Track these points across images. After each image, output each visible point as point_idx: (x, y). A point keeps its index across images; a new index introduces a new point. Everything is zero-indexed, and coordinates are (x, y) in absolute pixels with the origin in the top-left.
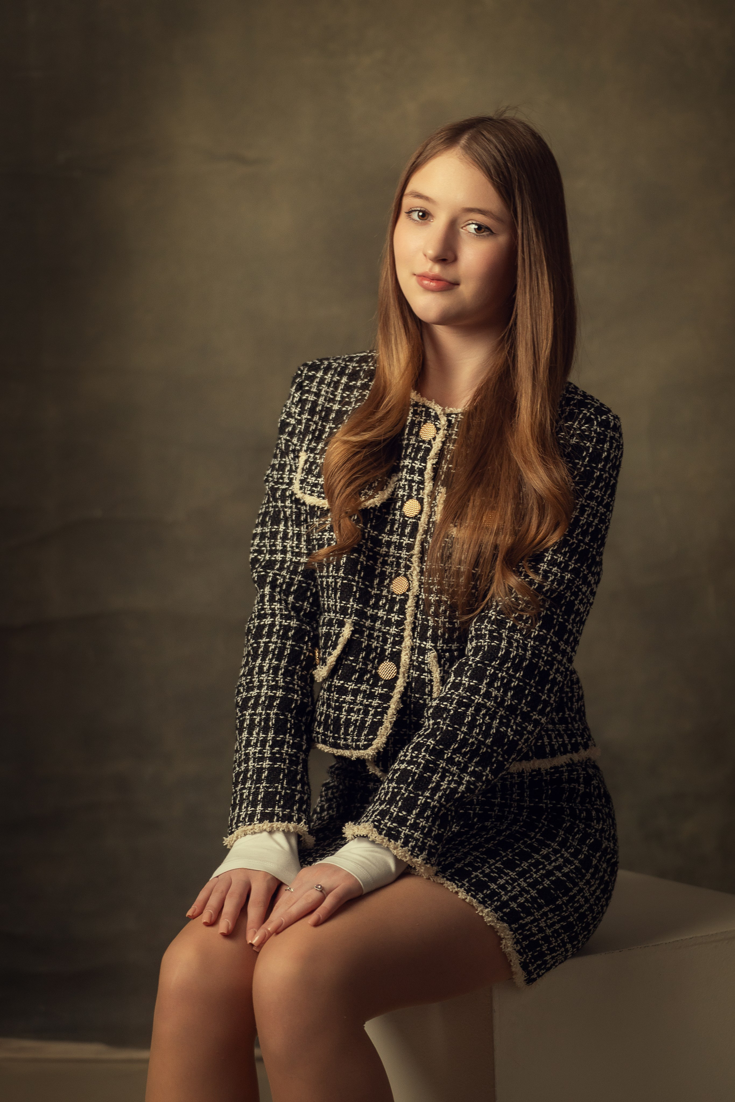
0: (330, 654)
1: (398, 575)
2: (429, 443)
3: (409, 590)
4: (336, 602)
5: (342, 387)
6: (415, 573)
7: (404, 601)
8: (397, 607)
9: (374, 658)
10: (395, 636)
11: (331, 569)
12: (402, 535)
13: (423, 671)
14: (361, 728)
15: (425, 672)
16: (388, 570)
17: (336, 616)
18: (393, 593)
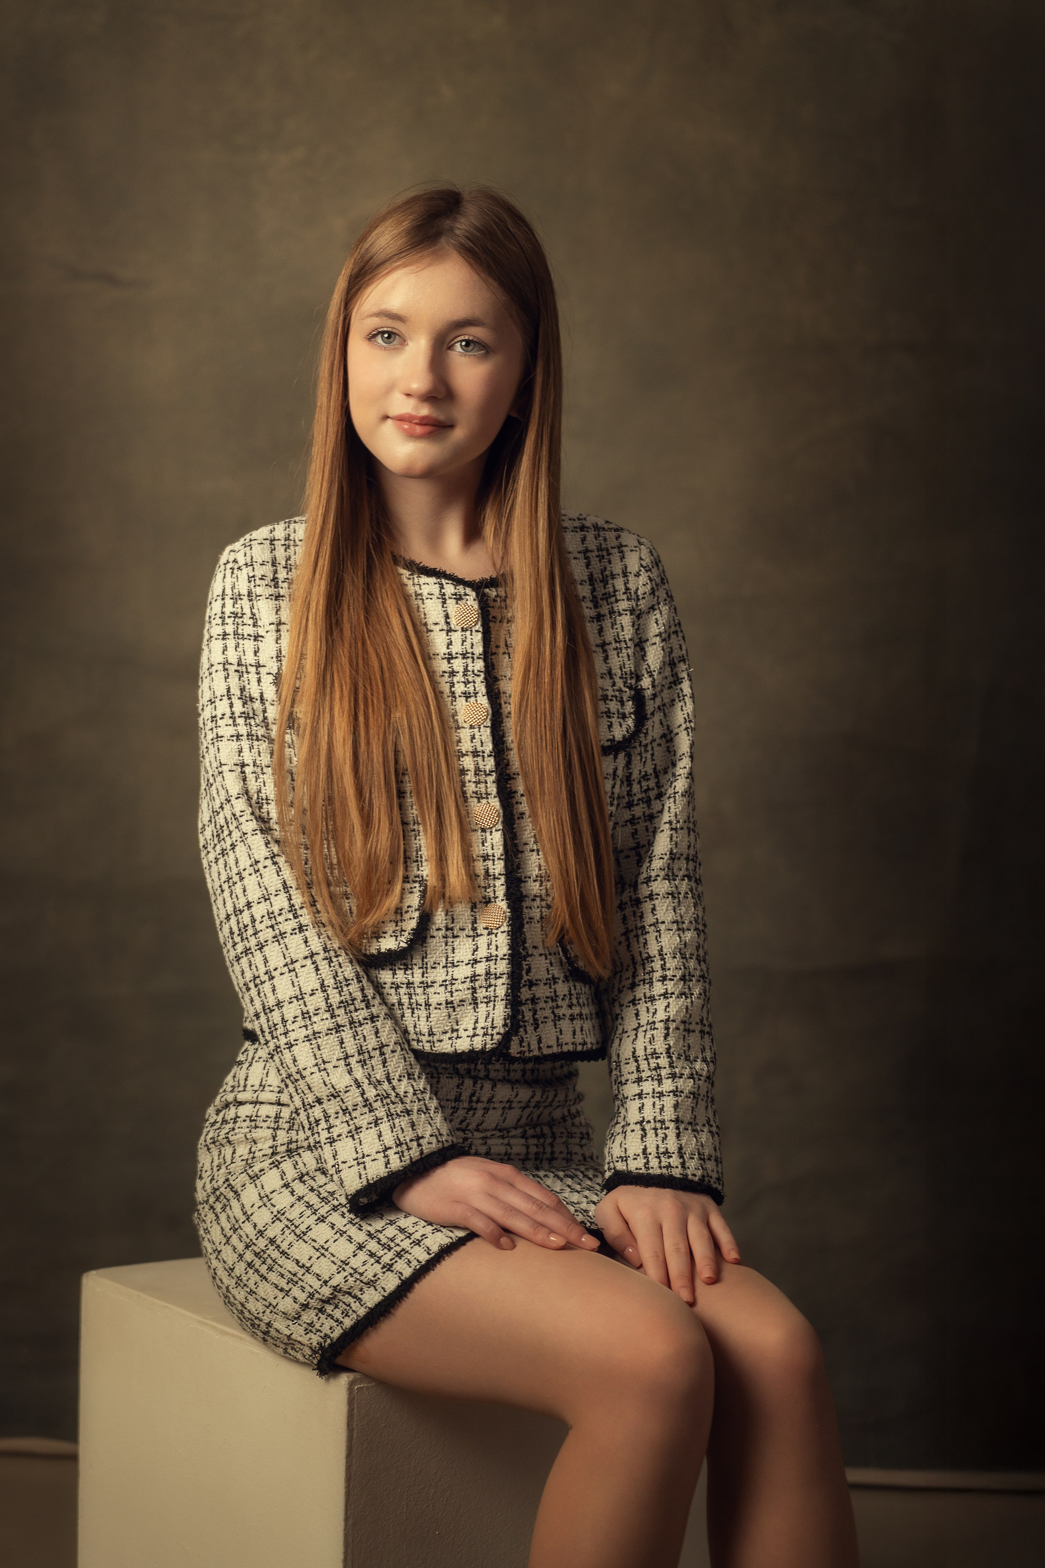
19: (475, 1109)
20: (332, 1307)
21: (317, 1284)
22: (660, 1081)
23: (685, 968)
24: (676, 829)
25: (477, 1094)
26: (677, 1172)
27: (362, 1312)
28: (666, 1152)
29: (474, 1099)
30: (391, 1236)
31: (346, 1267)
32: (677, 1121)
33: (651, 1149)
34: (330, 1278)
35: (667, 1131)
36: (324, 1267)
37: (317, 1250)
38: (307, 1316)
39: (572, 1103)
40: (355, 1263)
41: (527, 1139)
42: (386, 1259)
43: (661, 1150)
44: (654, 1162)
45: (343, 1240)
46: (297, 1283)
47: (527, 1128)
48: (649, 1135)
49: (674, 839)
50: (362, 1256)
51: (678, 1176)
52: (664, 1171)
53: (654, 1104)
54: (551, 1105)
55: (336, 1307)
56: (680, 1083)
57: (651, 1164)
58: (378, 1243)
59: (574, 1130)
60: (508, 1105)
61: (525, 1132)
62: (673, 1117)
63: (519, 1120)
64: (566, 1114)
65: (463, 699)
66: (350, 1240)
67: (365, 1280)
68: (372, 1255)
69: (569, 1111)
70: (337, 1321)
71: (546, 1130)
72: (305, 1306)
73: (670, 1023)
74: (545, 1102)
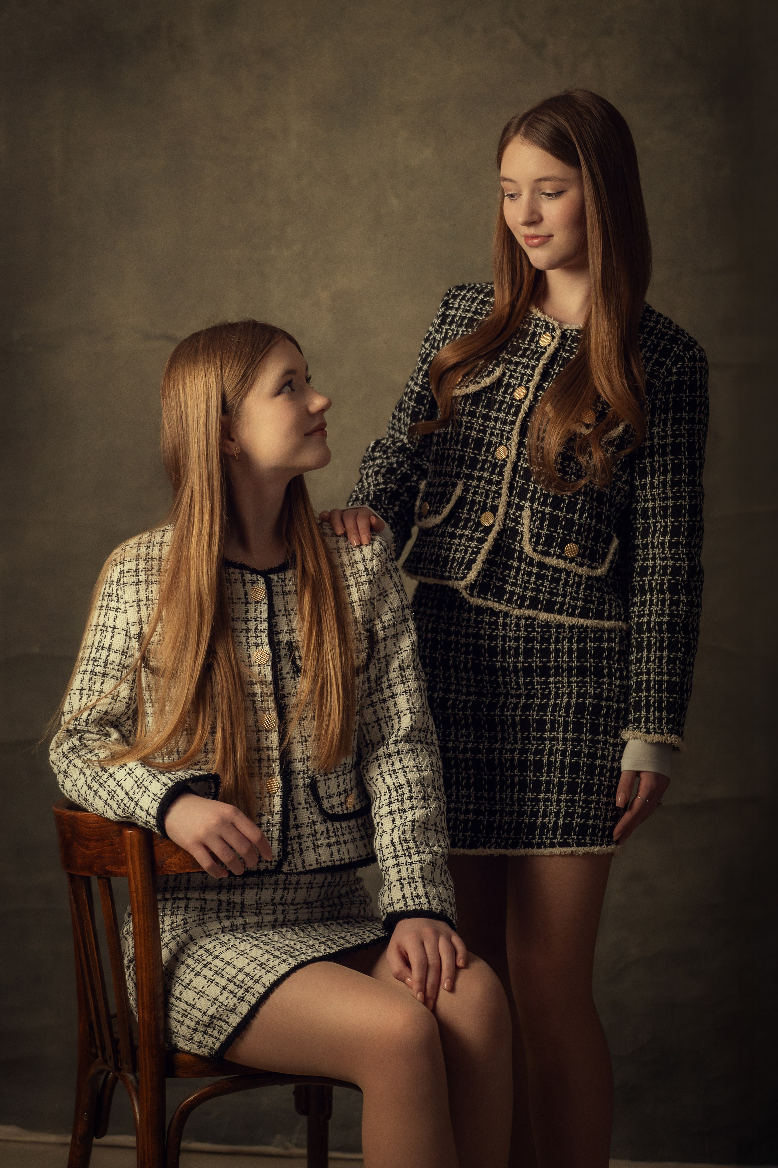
0: (444, 507)
1: (501, 444)
2: (545, 348)
3: (507, 457)
4: (453, 468)
5: (478, 301)
6: (514, 443)
7: (503, 466)
8: (497, 470)
9: (477, 510)
10: (495, 492)
11: (453, 443)
12: (508, 413)
13: (518, 523)
14: (461, 564)
15: (520, 524)
16: (494, 439)
17: (450, 480)
18: (496, 459)
19: (289, 889)
20: (212, 1030)
21: (199, 1015)
22: (410, 856)
23: (425, 792)
24: (414, 713)
25: (289, 880)
26: (425, 907)
27: (230, 1030)
28: (418, 896)
29: (287, 882)
30: (241, 979)
31: (216, 1002)
32: (422, 877)
33: (408, 895)
34: (207, 1010)
35: (417, 884)
36: (203, 1004)
37: (198, 994)
38: (198, 1037)
39: (352, 883)
40: (222, 999)
41: (324, 908)
42: (239, 994)
43: (414, 895)
44: (410, 902)
45: (213, 986)
46: (187, 1016)
47: (324, 901)
48: (405, 887)
49: (413, 718)
50: (226, 994)
51: (426, 909)
52: (418, 907)
53: (407, 869)
54: (338, 885)
55: (214, 1029)
56: (423, 856)
57: (408, 904)
58: (235, 985)
59: (355, 899)
60: (310, 886)
61: (323, 903)
62: (420, 875)
63: (319, 896)
64: (349, 890)
65: (255, 647)
66: (217, 984)
67: (229, 1009)
68: (232, 992)
69: (351, 888)
70: (216, 1038)
71: (336, 901)
72: (195, 1030)
73: (415, 822)
74: (334, 882)
